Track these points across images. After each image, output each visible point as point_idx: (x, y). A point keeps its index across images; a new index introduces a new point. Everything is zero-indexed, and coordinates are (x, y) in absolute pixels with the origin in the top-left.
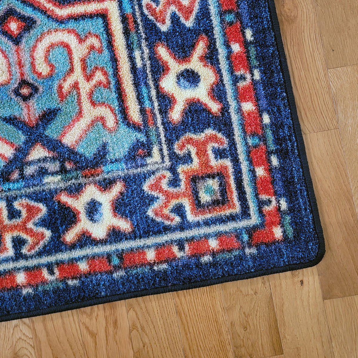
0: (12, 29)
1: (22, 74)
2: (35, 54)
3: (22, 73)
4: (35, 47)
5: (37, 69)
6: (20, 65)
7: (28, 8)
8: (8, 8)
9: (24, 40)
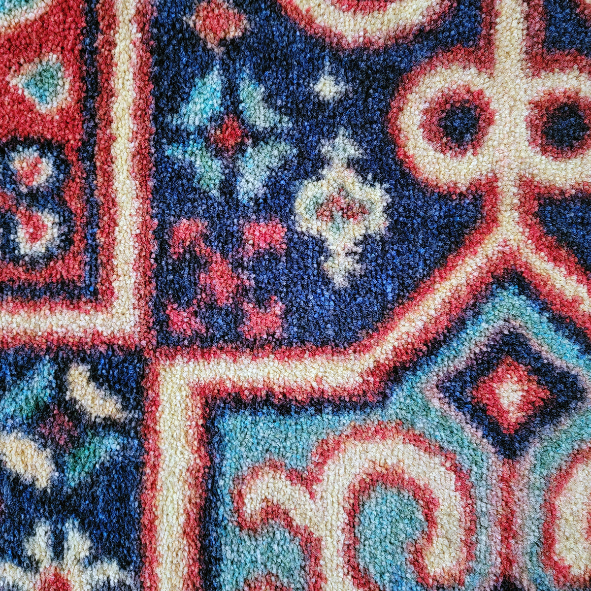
0: (504, 402)
1: (508, 561)
2: (560, 502)
3: (507, 558)
4: (564, 475)
5: (557, 552)
6: (507, 527)
7: (566, 341)
8: (506, 332)
9: (534, 448)
